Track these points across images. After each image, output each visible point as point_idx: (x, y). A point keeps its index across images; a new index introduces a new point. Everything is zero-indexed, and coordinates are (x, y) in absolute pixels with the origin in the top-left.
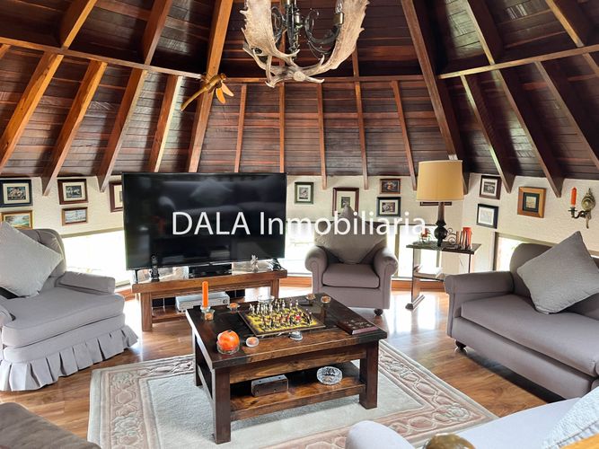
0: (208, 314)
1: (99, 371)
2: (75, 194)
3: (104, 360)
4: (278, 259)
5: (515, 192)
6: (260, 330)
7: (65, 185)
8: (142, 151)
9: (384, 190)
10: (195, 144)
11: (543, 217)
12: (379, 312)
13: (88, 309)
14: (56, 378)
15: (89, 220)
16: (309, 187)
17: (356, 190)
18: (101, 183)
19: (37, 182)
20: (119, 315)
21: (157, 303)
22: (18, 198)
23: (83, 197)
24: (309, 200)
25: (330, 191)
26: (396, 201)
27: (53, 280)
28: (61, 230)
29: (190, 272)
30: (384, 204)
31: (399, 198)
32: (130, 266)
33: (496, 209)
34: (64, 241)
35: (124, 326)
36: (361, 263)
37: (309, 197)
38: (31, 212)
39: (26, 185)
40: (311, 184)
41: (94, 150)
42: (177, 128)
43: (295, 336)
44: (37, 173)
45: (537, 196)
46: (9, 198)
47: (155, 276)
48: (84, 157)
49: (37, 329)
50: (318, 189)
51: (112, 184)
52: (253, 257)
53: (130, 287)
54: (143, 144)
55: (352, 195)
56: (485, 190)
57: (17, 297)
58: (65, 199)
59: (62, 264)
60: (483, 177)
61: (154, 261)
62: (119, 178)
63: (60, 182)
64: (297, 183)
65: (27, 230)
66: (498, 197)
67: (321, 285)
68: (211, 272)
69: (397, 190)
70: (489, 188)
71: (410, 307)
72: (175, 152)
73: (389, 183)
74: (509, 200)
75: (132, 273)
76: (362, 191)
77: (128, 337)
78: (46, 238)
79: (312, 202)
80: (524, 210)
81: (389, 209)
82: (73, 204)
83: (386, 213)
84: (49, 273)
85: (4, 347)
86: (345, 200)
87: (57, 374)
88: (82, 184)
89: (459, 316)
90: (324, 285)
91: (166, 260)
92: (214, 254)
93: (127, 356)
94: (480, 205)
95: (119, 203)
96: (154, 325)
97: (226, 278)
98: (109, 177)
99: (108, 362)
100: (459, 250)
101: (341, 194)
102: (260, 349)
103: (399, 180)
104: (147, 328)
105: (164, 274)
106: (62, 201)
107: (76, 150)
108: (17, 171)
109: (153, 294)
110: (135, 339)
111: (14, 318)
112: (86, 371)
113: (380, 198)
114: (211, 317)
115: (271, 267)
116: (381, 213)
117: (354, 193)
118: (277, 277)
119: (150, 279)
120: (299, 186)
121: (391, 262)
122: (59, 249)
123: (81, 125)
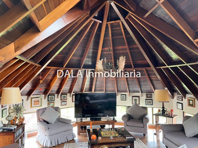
0: (91, 131)
1: (66, 144)
2: (64, 98)
3: (68, 141)
4: (115, 117)
5: (187, 99)
6: (103, 136)
7: (62, 96)
8: (81, 87)
9: (147, 97)
10: (93, 85)
11: (195, 107)
12: (144, 135)
13: (64, 128)
14: (56, 145)
15: (67, 104)
16: (125, 96)
17: (139, 97)
18: (70, 95)
19: (56, 95)
20: (72, 130)
21: (82, 128)
22: (52, 99)
23: (66, 99)
24: (125, 99)
25: (131, 97)
26: (151, 101)
27: (58, 120)
28: (60, 107)
29: (90, 119)
30: (147, 101)
31: (152, 100)
32: (75, 117)
33: (182, 104)
34: (61, 110)
35: (73, 133)
36: (139, 119)
37: (125, 98)
38: (54, 102)
39: (54, 96)
40: (125, 95)
41: (69, 87)
42: (89, 81)
43: (111, 138)
44: (56, 93)
45: (192, 100)
46: (50, 99)
47: (81, 120)
48: (67, 89)
49: (53, 132)
50: (127, 96)
51: (73, 95)
52: (107, 116)
53: (75, 123)
54: (81, 85)
55: (137, 98)
56: (178, 98)
57: (49, 123)
58: (62, 99)
59: (60, 116)
60: (177, 94)
61: (81, 116)
62: (74, 93)
63: (61, 95)
64: (121, 95)
65: (53, 107)
66: (182, 100)
67: (126, 125)
68: (96, 120)
69: (151, 97)
70: (180, 97)
71: (155, 134)
72: (89, 87)
73: (149, 95)
74: (185, 101)
75: (76, 119)
76: (140, 97)
77: (74, 136)
78: (57, 109)
79: (126, 100)
80: (190, 105)
81: (149, 103)
82: (63, 101)
83: (148, 104)
84: (57, 118)
85: (46, 135)
86: (135, 100)
87: (57, 144)
88: (66, 95)
89: (165, 137)
90: (127, 125)
91: (86, 116)
92: (99, 114)
93: (73, 141)
94: (177, 103)
95: (74, 100)
96: (80, 133)
97: (99, 122)
98: (72, 93)
99: (68, 142)
100: (169, 117)
101: (134, 98)
102: (102, 140)
103: (152, 94)
104: (79, 134)
105: (84, 120)
106: (61, 100)
107: (65, 88)
108: (52, 93)
109: (80, 125)
110: (75, 136)
111: (49, 129)
112: (63, 144)
113: (146, 100)
114: (92, 131)
115: (112, 119)
116: (147, 104)
117: (138, 98)
118: (114, 122)
119: (80, 121)
120: (122, 95)
121: (147, 119)
122: (59, 112)
123: (67, 82)
